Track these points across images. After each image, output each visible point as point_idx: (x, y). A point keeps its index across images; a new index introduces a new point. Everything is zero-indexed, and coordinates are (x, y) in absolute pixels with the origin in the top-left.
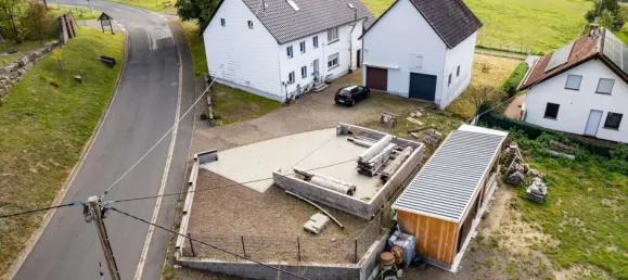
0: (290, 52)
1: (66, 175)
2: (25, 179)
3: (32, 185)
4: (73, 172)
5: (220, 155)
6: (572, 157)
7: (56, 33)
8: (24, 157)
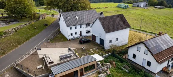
0: (71, 28)
1: (17, 46)
2: (9, 46)
3: (9, 47)
4: (19, 46)
5: (41, 49)
6: (127, 71)
7: (38, 18)
8: (12, 42)
